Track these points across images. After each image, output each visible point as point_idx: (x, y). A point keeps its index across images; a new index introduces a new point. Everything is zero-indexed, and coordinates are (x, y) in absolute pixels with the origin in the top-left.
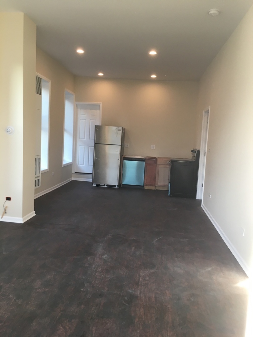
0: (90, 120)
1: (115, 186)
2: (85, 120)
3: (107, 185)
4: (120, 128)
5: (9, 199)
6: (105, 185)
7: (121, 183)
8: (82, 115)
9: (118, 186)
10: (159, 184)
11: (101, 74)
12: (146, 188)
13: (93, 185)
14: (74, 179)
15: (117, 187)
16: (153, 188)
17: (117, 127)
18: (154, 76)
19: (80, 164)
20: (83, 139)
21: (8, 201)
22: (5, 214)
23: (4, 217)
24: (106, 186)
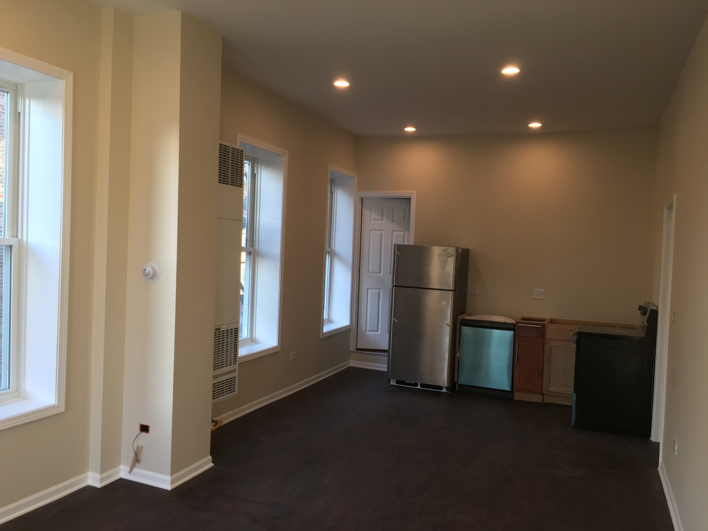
0: (393, 231)
1: (441, 388)
2: (381, 232)
3: (422, 385)
4: (452, 251)
5: (145, 429)
6: (416, 385)
7: (456, 381)
8: (374, 219)
9: (447, 388)
10: (551, 389)
11: (410, 129)
12: (518, 396)
13: (389, 382)
14: (353, 363)
15: (444, 390)
16: (538, 399)
17: (445, 248)
18: (535, 125)
19: (369, 331)
20: (377, 273)
21: (144, 434)
22: (137, 465)
23: (135, 470)
24: (419, 387)
